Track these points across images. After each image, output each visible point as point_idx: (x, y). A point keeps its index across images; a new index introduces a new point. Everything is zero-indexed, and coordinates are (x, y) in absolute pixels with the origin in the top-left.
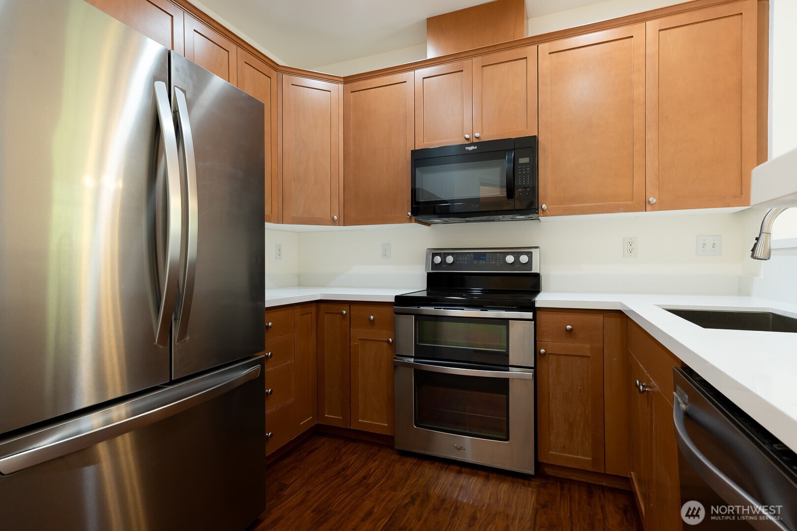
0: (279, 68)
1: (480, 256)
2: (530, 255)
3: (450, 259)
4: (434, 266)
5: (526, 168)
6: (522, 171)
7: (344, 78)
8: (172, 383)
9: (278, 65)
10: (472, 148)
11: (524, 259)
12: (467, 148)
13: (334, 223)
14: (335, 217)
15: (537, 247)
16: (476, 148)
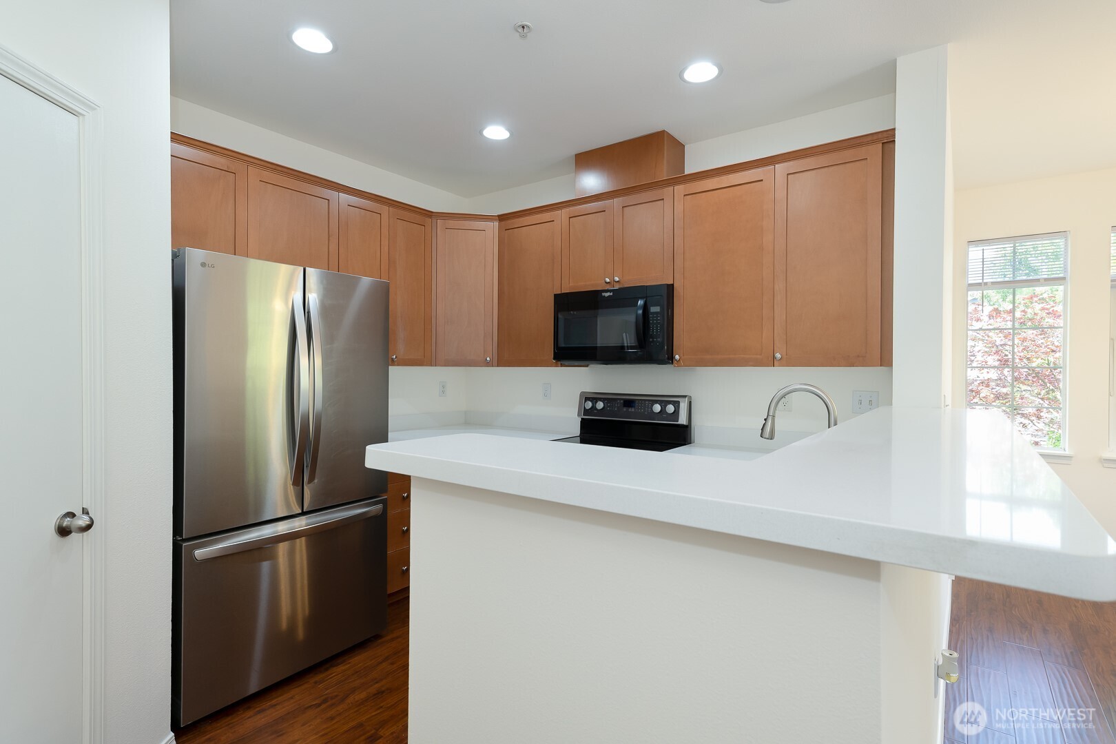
0: (434, 214)
1: (629, 402)
2: (677, 404)
3: (600, 405)
4: (586, 412)
5: (657, 317)
6: (653, 320)
7: (499, 216)
8: (303, 513)
9: (432, 212)
10: (607, 294)
11: (670, 409)
12: (603, 294)
13: (488, 364)
14: (488, 359)
15: (685, 396)
16: (611, 294)
